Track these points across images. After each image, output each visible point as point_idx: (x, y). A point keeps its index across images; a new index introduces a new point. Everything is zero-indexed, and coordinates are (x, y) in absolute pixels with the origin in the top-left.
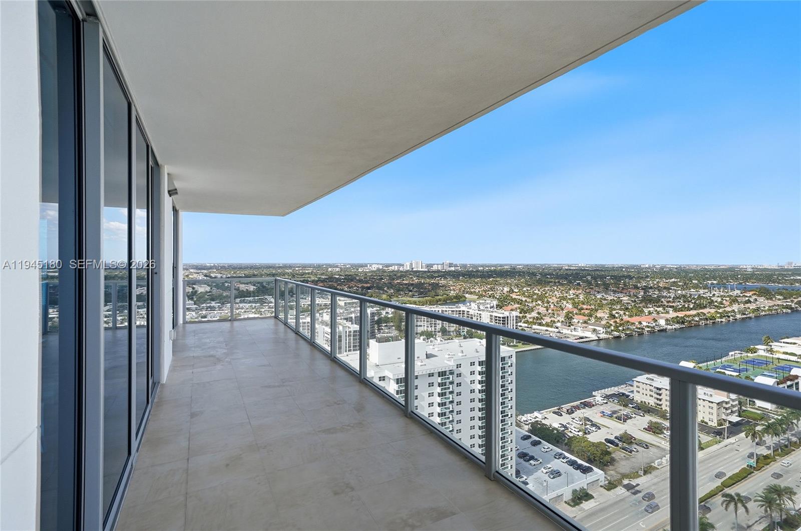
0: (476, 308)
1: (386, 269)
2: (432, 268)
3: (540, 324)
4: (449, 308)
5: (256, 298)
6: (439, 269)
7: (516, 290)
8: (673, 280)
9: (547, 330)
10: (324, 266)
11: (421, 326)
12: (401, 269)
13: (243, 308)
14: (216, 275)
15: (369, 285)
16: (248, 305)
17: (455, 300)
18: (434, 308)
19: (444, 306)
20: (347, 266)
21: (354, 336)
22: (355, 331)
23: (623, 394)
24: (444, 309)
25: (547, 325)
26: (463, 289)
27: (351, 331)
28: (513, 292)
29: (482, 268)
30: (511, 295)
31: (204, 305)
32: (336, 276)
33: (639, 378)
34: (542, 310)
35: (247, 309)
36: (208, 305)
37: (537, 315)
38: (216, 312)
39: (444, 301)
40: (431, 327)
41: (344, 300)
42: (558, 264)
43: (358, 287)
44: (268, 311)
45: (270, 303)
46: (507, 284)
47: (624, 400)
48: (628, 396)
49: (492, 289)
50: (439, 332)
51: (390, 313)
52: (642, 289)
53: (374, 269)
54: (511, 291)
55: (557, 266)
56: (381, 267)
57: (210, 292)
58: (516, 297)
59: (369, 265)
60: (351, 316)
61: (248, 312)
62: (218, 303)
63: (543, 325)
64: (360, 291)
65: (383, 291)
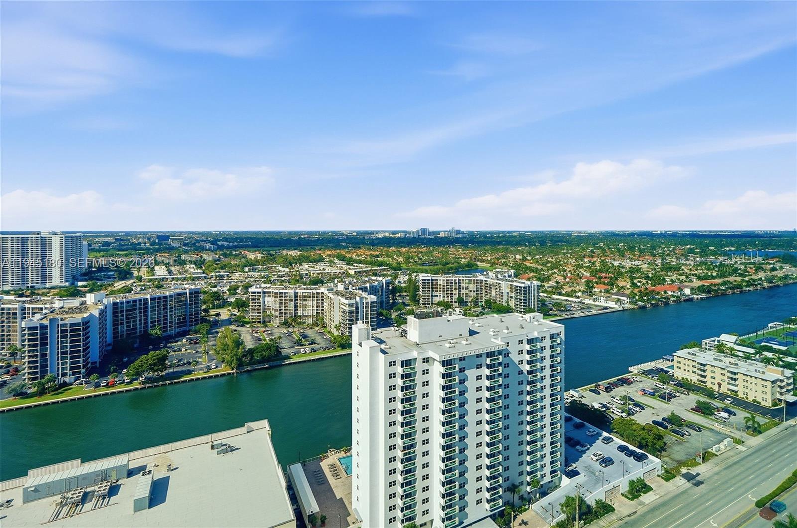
0: (494, 277)
1: (393, 236)
2: (438, 236)
3: (560, 294)
4: (466, 277)
5: (265, 266)
6: (446, 236)
7: (529, 258)
8: (689, 247)
9: (567, 300)
10: (330, 234)
11: (437, 296)
12: (408, 236)
13: (252, 277)
14: (222, 243)
15: (377, 253)
16: (256, 274)
17: (467, 268)
18: (450, 277)
19: (461, 275)
20: (353, 234)
21: (371, 307)
22: (372, 302)
23: (662, 370)
24: (461, 278)
25: (568, 294)
26: (474, 257)
28: (527, 260)
29: (490, 236)
30: (524, 263)
31: (213, 274)
32: (343, 244)
33: (679, 353)
34: (560, 279)
35: (256, 278)
36: (217, 274)
37: (555, 284)
38: (225, 281)
39: (456, 269)
40: (448, 296)
41: (355, 269)
42: (566, 231)
43: (366, 255)
44: (278, 280)
45: (279, 272)
46: (519, 251)
47: (663, 376)
48: (667, 372)
49: (503, 257)
50: (455, 302)
51: (403, 282)
52: (659, 256)
53: (380, 237)
54: (524, 259)
55: (565, 233)
56: (387, 234)
57: (218, 260)
58: (531, 265)
59: (375, 233)
60: (366, 285)
61: (258, 281)
62: (227, 272)
63: (563, 295)
64: (369, 259)
65: (393, 259)
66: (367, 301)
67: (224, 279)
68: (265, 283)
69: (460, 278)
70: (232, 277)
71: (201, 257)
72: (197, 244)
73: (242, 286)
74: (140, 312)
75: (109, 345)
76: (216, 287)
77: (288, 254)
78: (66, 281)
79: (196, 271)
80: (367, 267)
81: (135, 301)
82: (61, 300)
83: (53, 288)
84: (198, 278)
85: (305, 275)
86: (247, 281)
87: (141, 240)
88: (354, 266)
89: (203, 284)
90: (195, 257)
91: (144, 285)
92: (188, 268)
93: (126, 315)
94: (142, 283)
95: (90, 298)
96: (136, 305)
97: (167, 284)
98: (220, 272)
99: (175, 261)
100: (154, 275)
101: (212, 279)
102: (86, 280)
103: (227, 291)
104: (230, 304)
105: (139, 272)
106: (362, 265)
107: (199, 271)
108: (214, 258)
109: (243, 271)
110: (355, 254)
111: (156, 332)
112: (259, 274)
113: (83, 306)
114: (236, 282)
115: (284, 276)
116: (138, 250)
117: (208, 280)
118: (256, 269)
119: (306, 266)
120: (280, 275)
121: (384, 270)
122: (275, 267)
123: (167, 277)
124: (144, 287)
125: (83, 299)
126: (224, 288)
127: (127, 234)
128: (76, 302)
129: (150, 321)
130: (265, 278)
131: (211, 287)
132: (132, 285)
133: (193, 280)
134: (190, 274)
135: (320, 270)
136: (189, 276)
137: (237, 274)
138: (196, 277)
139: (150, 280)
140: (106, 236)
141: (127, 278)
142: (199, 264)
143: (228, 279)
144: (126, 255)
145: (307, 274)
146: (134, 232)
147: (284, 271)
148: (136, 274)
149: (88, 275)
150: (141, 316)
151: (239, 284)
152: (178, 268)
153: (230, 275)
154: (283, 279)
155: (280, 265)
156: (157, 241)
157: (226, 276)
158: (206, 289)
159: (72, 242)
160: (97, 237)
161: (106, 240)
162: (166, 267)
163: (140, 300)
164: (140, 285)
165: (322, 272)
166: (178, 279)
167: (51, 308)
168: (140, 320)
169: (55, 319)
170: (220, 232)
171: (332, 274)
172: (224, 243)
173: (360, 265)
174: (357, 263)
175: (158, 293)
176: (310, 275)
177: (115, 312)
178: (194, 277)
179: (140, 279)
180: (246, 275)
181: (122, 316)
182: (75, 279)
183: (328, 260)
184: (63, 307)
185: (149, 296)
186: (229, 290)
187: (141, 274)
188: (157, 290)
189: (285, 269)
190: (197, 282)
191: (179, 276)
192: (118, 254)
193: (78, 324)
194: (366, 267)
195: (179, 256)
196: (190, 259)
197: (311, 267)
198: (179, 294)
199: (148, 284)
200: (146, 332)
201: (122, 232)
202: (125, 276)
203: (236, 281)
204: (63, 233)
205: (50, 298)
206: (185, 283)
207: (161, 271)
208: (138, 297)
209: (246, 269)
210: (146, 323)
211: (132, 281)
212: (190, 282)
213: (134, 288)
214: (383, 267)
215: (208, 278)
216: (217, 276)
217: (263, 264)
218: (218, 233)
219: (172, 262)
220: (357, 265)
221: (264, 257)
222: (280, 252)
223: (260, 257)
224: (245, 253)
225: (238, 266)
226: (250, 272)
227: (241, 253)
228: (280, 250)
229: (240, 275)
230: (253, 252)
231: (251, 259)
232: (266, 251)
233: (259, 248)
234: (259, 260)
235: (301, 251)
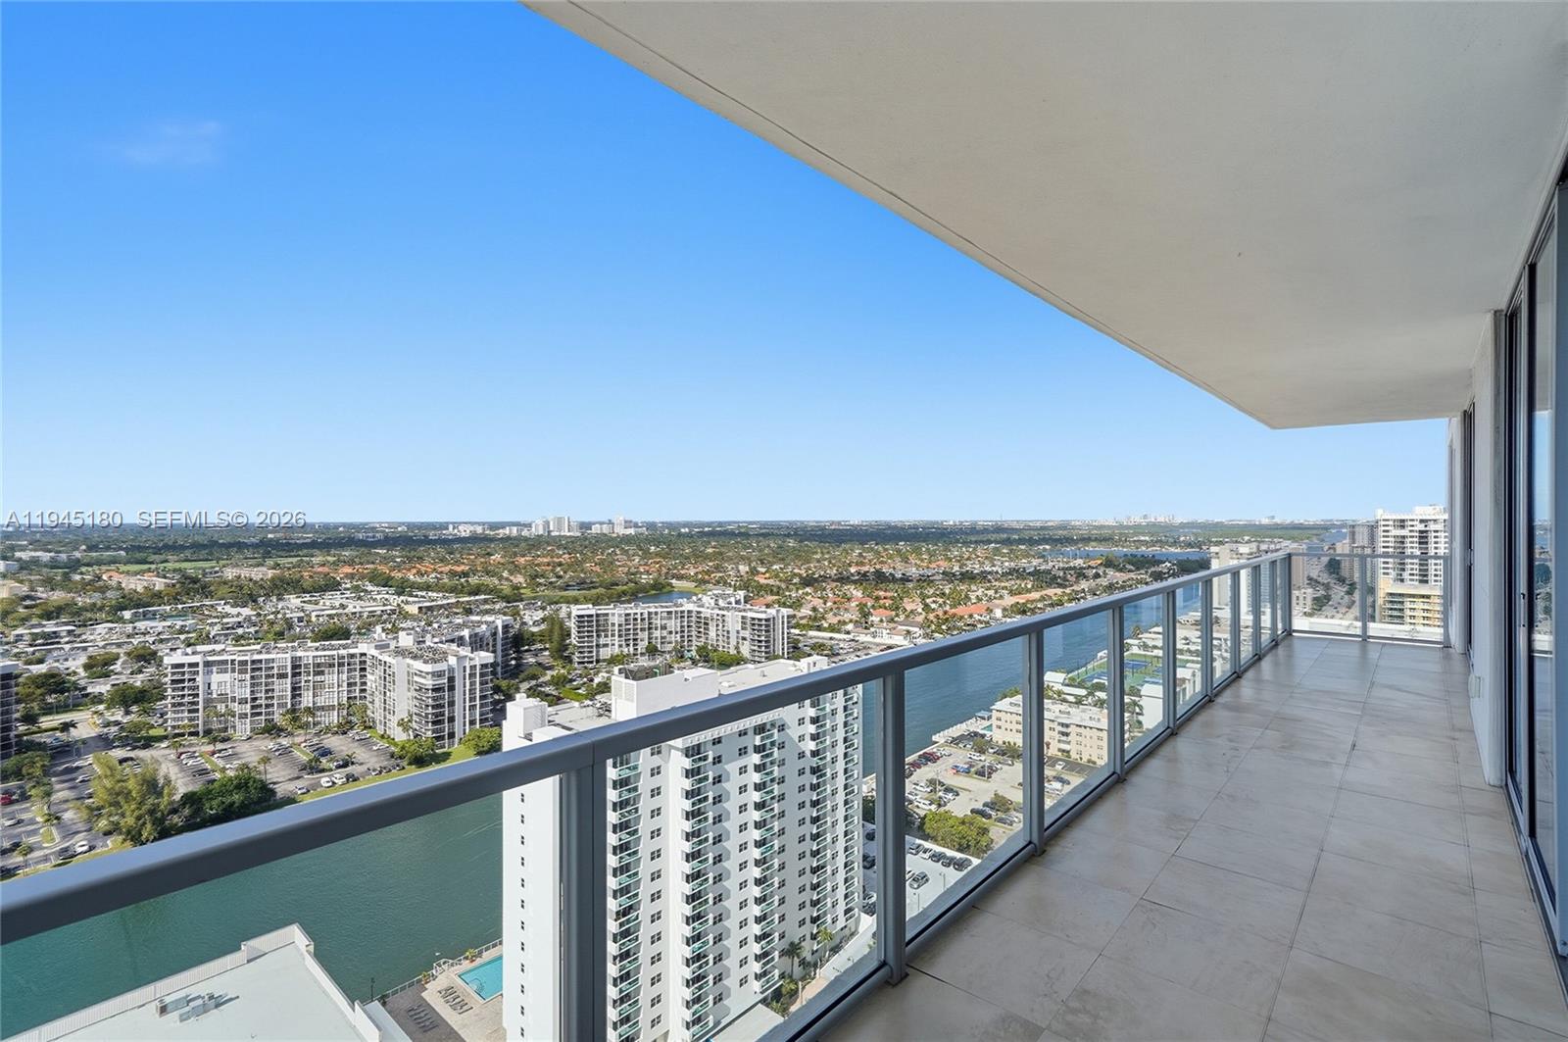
0: (713, 604)
1: (492, 533)
2: (589, 532)
3: (819, 628)
4: (662, 607)
5: (180, 606)
6: (604, 531)
7: (763, 570)
9: (831, 639)
10: (341, 529)
11: (606, 645)
12: (525, 533)
13: (149, 632)
15: (464, 568)
16: (159, 625)
17: (654, 592)
18: (631, 608)
19: (651, 605)
20: (399, 529)
21: (482, 675)
22: (484, 666)
23: (976, 734)
24: (653, 610)
25: (832, 629)
26: (664, 570)
27: (475, 666)
28: (758, 573)
29: (687, 530)
30: (755, 578)
33: (998, 705)
34: (818, 603)
37: (811, 613)
39: (633, 594)
40: (628, 645)
41: (419, 602)
43: (440, 573)
44: (226, 635)
45: (224, 617)
46: (743, 558)
47: (980, 743)
48: (983, 736)
49: (717, 568)
50: (642, 654)
51: (531, 623)
53: (463, 534)
54: (754, 572)
56: (479, 530)
58: (766, 582)
59: (451, 527)
60: (462, 634)
61: (168, 640)
62: (65, 623)
63: (825, 630)
64: (446, 581)
65: (501, 578)
66: (472, 663)
67: (59, 644)
69: (650, 610)
73: (128, 654)
77: (240, 577)
80: (447, 598)
85: (296, 620)
86: (135, 642)
88: (417, 596)
98: (43, 626)
101: (24, 644)
103: (81, 670)
104: (98, 699)
106: (435, 594)
109: (121, 620)
110: (414, 571)
112: (169, 623)
114: (104, 647)
115: (239, 625)
118: (155, 613)
119: (294, 601)
120: (228, 623)
121: (485, 601)
122: (212, 606)
126: (68, 664)
130: (188, 632)
135: (333, 608)
137: (102, 628)
143: (77, 641)
145: (300, 620)
147: (239, 614)
153: (78, 632)
154: (240, 631)
155: (223, 602)
157: (65, 634)
165: (340, 611)
171: (365, 615)
172: (38, 553)
173: (430, 594)
174: (421, 590)
176: (309, 621)
180: (129, 628)
183: (348, 586)
186: (86, 666)
189: (239, 609)
194: (444, 597)
197: (310, 602)
203: (101, 643)
209: (127, 614)
214: (483, 597)
217: (176, 599)
220: (424, 593)
221: (174, 585)
222: (216, 572)
223: (159, 584)
224: (112, 577)
225: (101, 609)
226: (139, 620)
227: (100, 578)
228: (214, 567)
229: (111, 629)
230: (136, 573)
231: (135, 591)
232: (175, 571)
233: (152, 563)
234: (160, 592)
235: (275, 569)
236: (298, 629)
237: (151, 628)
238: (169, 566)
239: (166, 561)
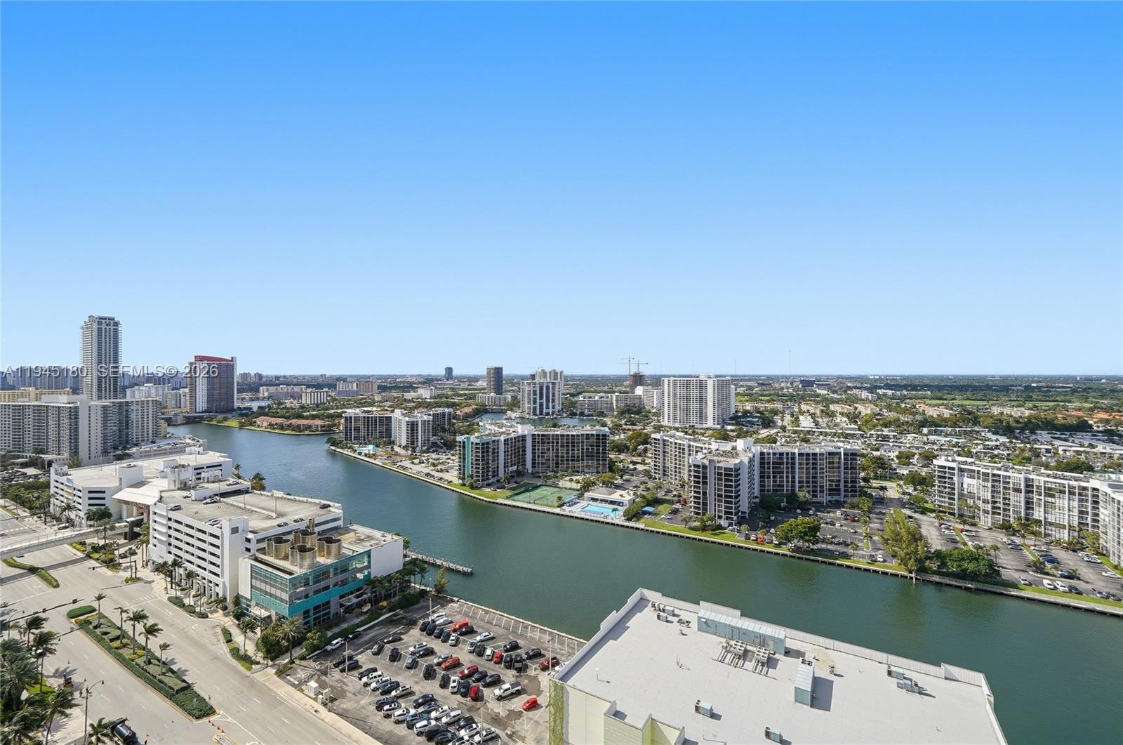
67: (888, 441)
68: (959, 455)
70: (901, 440)
71: (856, 408)
72: (849, 392)
73: (920, 454)
74: (787, 468)
75: (756, 497)
76: (879, 451)
77: (1003, 413)
78: (718, 424)
79: (849, 426)
81: (781, 454)
82: (717, 442)
83: (707, 429)
84: (853, 436)
85: (1044, 451)
86: (927, 447)
87: (783, 385)
89: (860, 444)
90: (847, 409)
91: (789, 437)
92: (838, 421)
93: (773, 468)
94: (787, 434)
95: (740, 444)
96: (782, 459)
97: (814, 439)
98: (883, 431)
99: (822, 411)
100: (799, 426)
101: (872, 440)
102: (733, 424)
103: (895, 459)
104: (901, 477)
105: (782, 421)
107: (853, 426)
108: (874, 411)
109: (920, 433)
111: (803, 495)
112: (948, 439)
113: (734, 453)
114: (909, 448)
115: (997, 447)
116: (781, 396)
117: (866, 440)
118: (941, 431)
119: (1045, 436)
120: (988, 445)
122: (978, 432)
123: (813, 430)
124: (788, 439)
125: (734, 444)
126: (890, 454)
127: (769, 378)
128: (727, 446)
129: (797, 479)
130: (959, 447)
131: (872, 450)
132: (777, 435)
133: (846, 438)
134: (841, 429)
135: (1082, 446)
136: (841, 431)
137: (910, 437)
138: (850, 434)
139: (795, 432)
140: (750, 380)
141: (770, 426)
142: (853, 418)
143: (896, 442)
144: (768, 401)
145: (1048, 451)
146: (775, 376)
147: (997, 440)
148: (779, 423)
149: (735, 419)
150: (787, 472)
151: (914, 451)
152: (826, 420)
153: (898, 437)
154: (996, 452)
155: (987, 430)
156: (800, 386)
157: (891, 437)
158: (864, 451)
159: (723, 384)
160: (741, 380)
161: (749, 384)
162: (812, 418)
163: (787, 454)
164: (785, 436)
165: (1088, 450)
166: (826, 434)
167: (709, 449)
168: (787, 477)
169: (714, 461)
170: (880, 377)
172: (887, 391)
175: (807, 449)
176: (1057, 454)
177: (762, 463)
178: (847, 434)
179: (784, 428)
180: (925, 438)
181: (769, 468)
182: (724, 422)
184: (717, 450)
185: (796, 451)
186: (898, 457)
187: (785, 423)
188: (806, 445)
189: (998, 437)
190: (851, 441)
191: (828, 430)
192: (761, 400)
193: (731, 469)
195: (827, 407)
196: (840, 410)
197: (1059, 439)
198: (830, 454)
199: (793, 435)
200: (793, 490)
201: (763, 376)
202: (769, 424)
203: (908, 445)
204: (717, 376)
205: (707, 439)
206: (836, 440)
207: (806, 423)
208: (785, 450)
209: (925, 430)
210: (793, 482)
211: (776, 431)
212: (842, 439)
213: (779, 439)
215: (866, 437)
216: (878, 436)
217: (955, 425)
218: (878, 377)
219: (818, 412)
221: (956, 415)
222: (987, 409)
223: (947, 413)
224: (921, 407)
225: (912, 425)
226: (932, 435)
227: (915, 407)
228: (985, 405)
229: (915, 437)
230: (934, 406)
231: (932, 417)
232: (958, 406)
233: (946, 400)
234: (946, 418)
235: (1032, 409)
236: (1044, 458)
237: (938, 441)
238: (956, 402)
239: (954, 399)
